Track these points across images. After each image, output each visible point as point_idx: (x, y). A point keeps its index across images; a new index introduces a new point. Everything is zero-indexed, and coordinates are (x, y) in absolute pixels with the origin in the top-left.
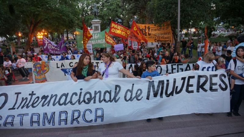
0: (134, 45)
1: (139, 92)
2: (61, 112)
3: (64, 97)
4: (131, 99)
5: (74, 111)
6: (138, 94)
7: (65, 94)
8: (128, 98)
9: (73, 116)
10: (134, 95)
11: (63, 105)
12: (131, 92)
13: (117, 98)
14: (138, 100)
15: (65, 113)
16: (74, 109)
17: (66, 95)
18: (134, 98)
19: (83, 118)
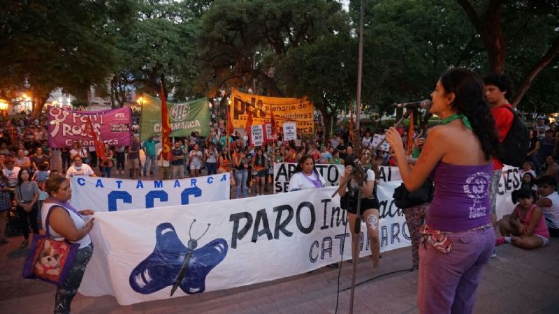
0: (256, 138)
9: (393, 231)
16: (393, 222)
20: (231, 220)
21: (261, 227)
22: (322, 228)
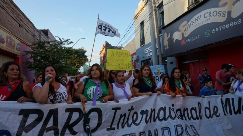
1: (216, 109)
2: (163, 128)
3: (162, 112)
4: (211, 116)
5: (176, 126)
6: (215, 111)
7: (162, 108)
8: (208, 115)
9: (177, 131)
10: (212, 113)
11: (164, 120)
12: (209, 109)
13: (201, 115)
14: (218, 116)
15: (168, 129)
16: (175, 124)
17: (164, 109)
18: (213, 115)
19: (186, 133)
20: (20, 114)
21: (50, 124)
22: (108, 130)
